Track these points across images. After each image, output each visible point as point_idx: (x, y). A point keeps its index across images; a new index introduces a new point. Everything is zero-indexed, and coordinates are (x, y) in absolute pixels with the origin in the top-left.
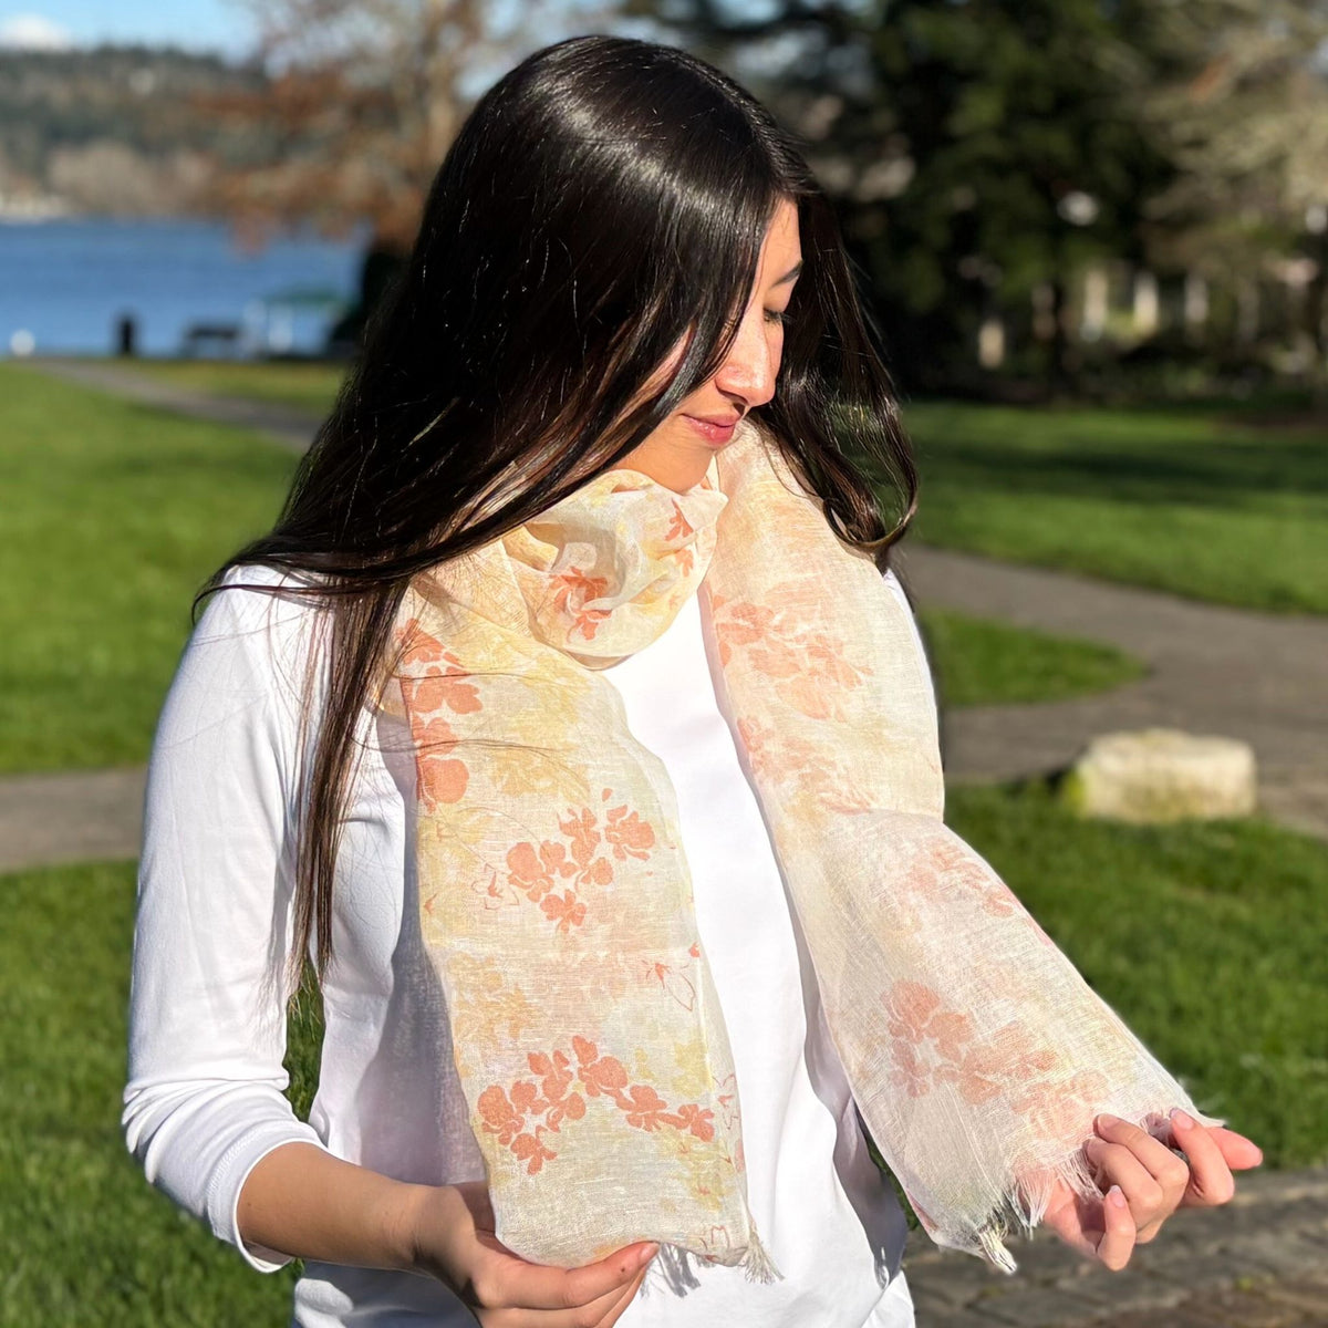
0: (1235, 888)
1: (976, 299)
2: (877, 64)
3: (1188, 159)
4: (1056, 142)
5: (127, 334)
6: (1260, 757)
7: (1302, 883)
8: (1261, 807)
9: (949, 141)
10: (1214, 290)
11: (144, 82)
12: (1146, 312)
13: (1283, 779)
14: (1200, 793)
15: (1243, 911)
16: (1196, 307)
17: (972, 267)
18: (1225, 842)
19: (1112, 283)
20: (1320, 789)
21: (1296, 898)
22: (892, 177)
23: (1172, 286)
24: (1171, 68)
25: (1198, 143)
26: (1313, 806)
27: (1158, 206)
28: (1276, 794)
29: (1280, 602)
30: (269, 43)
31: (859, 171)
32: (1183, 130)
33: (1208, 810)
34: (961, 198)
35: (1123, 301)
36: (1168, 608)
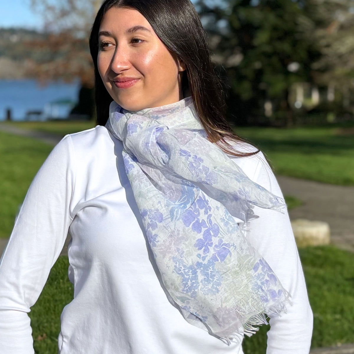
0: (321, 266)
1: (263, 95)
2: (231, 25)
3: (325, 51)
4: (285, 47)
5: (9, 113)
6: (332, 227)
7: (342, 264)
8: (332, 242)
9: (253, 47)
10: (336, 91)
11: (14, 39)
12: (315, 98)
13: (340, 234)
14: (312, 238)
15: (321, 272)
16: (331, 96)
17: (262, 86)
18: (319, 253)
19: (305, 90)
20: (351, 236)
21: (339, 268)
22: (236, 59)
23: (323, 90)
24: (320, 23)
25: (328, 46)
26: (348, 241)
27: (316, 65)
28: (337, 238)
29: (347, 182)
30: (47, 25)
31: (227, 58)
32: (323, 42)
33: (315, 243)
34: (257, 65)
35: (308, 95)
36: (313, 186)
